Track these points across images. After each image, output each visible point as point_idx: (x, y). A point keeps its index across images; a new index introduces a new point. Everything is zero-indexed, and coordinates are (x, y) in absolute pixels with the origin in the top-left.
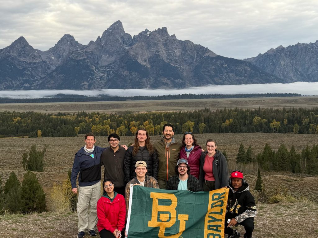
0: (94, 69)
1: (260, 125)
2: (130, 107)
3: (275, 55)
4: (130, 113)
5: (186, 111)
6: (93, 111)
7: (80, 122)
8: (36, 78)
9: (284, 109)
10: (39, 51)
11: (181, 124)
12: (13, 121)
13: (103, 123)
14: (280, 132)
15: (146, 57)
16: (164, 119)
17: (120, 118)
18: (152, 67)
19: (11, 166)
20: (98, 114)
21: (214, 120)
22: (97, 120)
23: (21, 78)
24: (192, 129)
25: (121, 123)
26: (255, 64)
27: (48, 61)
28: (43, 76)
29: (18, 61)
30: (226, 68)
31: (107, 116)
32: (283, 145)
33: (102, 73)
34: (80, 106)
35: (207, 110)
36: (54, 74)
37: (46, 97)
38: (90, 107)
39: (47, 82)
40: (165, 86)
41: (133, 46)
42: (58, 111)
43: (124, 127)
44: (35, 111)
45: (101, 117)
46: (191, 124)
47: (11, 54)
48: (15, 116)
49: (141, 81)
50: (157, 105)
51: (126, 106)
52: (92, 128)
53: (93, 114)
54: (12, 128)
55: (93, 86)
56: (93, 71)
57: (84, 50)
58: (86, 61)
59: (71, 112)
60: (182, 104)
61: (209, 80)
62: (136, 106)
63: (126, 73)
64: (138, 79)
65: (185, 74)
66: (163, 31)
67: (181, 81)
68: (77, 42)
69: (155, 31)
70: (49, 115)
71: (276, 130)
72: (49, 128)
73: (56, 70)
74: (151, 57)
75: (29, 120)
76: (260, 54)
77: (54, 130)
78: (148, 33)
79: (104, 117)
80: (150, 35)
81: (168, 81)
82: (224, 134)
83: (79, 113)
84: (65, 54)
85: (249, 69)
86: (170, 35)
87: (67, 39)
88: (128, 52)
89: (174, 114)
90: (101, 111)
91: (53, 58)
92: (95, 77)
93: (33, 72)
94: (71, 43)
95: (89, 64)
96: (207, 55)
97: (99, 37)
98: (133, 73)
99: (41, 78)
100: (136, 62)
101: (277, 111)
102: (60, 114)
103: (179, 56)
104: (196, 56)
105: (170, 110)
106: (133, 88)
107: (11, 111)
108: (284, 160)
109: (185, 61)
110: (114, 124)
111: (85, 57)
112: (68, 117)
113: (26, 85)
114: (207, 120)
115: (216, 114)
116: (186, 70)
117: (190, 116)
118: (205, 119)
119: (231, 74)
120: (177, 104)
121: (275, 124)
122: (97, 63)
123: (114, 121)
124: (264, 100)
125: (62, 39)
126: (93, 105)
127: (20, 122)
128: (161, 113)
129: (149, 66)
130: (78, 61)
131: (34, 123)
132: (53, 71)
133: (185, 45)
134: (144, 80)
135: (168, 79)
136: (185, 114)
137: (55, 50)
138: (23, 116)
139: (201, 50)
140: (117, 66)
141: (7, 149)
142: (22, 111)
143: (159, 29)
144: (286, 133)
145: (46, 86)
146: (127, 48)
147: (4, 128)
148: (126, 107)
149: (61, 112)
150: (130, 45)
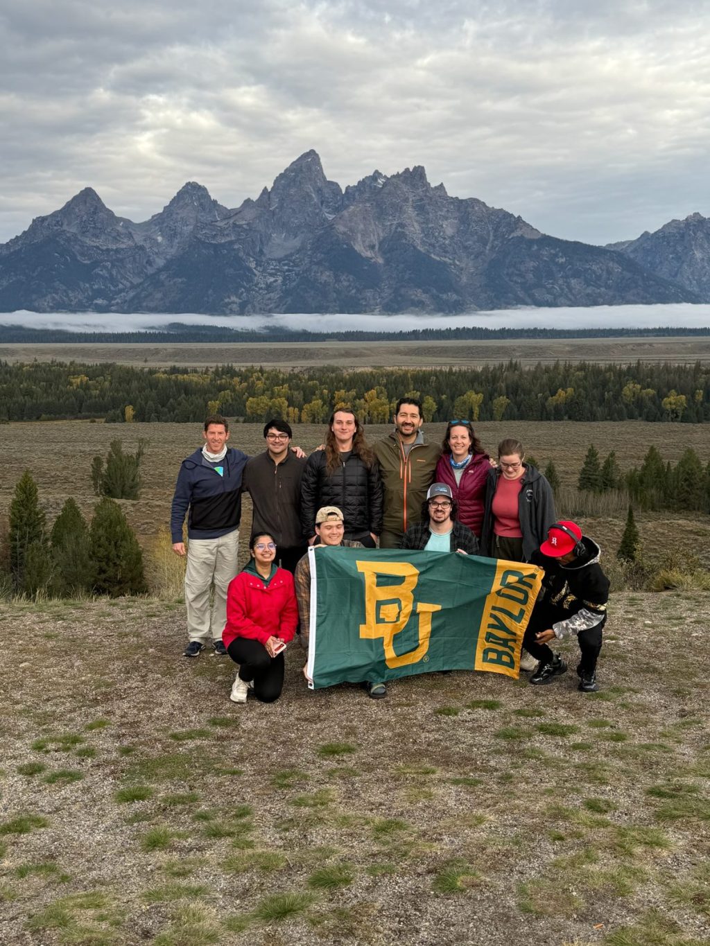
0: (253, 265)
1: (639, 403)
2: (335, 356)
3: (683, 236)
4: (333, 369)
5: (464, 368)
6: (249, 364)
7: (221, 388)
8: (121, 286)
9: (698, 365)
10: (127, 223)
11: (452, 398)
12: (71, 384)
13: (273, 393)
14: (685, 419)
15: (374, 240)
16: (412, 387)
17: (310, 383)
18: (387, 262)
19: (66, 486)
20: (261, 371)
21: (530, 391)
22: (260, 384)
23: (87, 285)
24: (476, 410)
25: (314, 394)
26: (632, 256)
27: (147, 245)
28: (136, 281)
29: (82, 246)
30: (562, 267)
31: (281, 376)
32: (690, 451)
33: (272, 275)
34: (219, 354)
35: (513, 367)
36: (162, 277)
37: (143, 331)
38: (242, 355)
39: (146, 297)
40: (418, 307)
41: (345, 213)
42: (170, 364)
43: (320, 402)
44: (120, 363)
45: (267, 379)
46: (474, 398)
47: (65, 227)
48: (76, 373)
49: (360, 297)
50: (399, 352)
51: (325, 354)
52: (248, 403)
53: (251, 371)
54: (67, 399)
55: (250, 306)
56: (250, 270)
57: (231, 221)
58: (236, 247)
59: (200, 365)
60: (457, 352)
61: (521, 294)
62: (347, 354)
63: (326, 276)
64: (354, 291)
65: (464, 279)
66: (416, 176)
67: (455, 297)
68: (215, 202)
69: (398, 176)
70: (152, 372)
71: (675, 416)
72: (150, 403)
73: (166, 268)
74: (384, 239)
75: (107, 383)
76: (646, 233)
77: (163, 406)
78: (381, 181)
79: (274, 380)
80: (385, 185)
81: (424, 297)
82: (553, 424)
83: (217, 367)
84: (188, 229)
85: (617, 269)
86: (433, 185)
87: (193, 194)
88: (331, 227)
89: (435, 374)
90: (268, 366)
91: (160, 239)
92: (256, 285)
93: (114, 273)
94: (201, 204)
95: (241, 254)
96: (518, 233)
97: (266, 189)
98: (343, 278)
99: (133, 287)
100: (351, 250)
101: (680, 371)
102: (174, 370)
103: (452, 238)
104: (491, 238)
105: (427, 365)
106: (342, 312)
107: (67, 360)
108: (690, 485)
109: (466, 248)
110: (298, 395)
111: (233, 238)
112: (194, 378)
113: (99, 301)
114: (513, 391)
115: (535, 375)
116: (466, 269)
117: (474, 380)
118: (507, 387)
119: (573, 282)
120: (444, 351)
121: (673, 400)
122: (261, 251)
123: (297, 388)
124: (651, 345)
125: (181, 195)
126: (250, 351)
127: (86, 388)
128: (407, 372)
129: (381, 261)
130: (216, 247)
131: (117, 391)
132: (159, 270)
133: (467, 209)
134: (369, 293)
135: (425, 292)
136: (462, 375)
137: (163, 220)
138: (92, 373)
139: (506, 222)
140: (307, 260)
141: (57, 447)
142: (89, 362)
143: (407, 170)
144: (699, 422)
145: (144, 304)
146: (331, 217)
147: (50, 399)
148: (326, 356)
149: (178, 365)
150: (337, 210)
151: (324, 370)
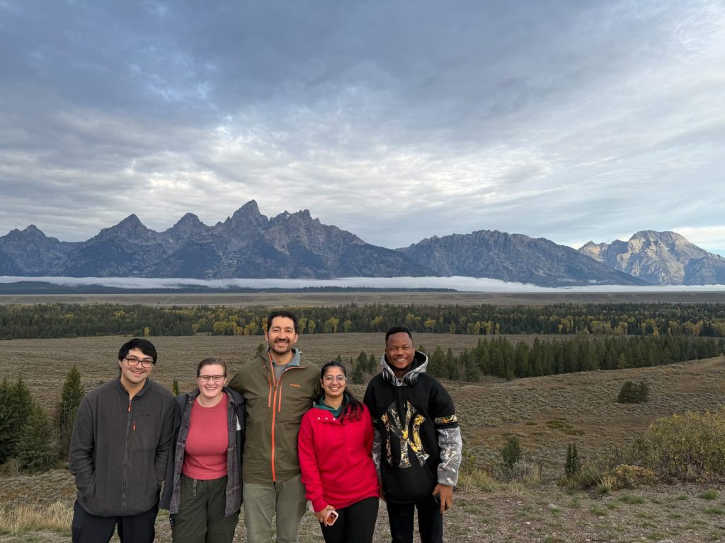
0: (221, 254)
1: (414, 323)
2: (263, 300)
3: (430, 246)
4: (263, 307)
5: (329, 306)
6: (217, 305)
7: (200, 317)
8: (148, 264)
9: (440, 306)
10: (154, 232)
11: (324, 321)
12: (115, 316)
13: (229, 319)
14: (436, 331)
15: (284, 243)
16: (303, 316)
17: (250, 314)
18: (291, 253)
19: (106, 372)
20: (223, 308)
21: (362, 317)
22: (222, 315)
23: (129, 264)
24: (336, 327)
25: (251, 319)
26: (407, 254)
27: (164, 243)
28: (157, 261)
29: (128, 243)
30: (375, 259)
31: (234, 310)
32: (438, 347)
33: (231, 259)
34: (201, 299)
35: (354, 306)
36: (171, 259)
37: (164, 287)
38: (213, 300)
39: (162, 270)
40: (308, 276)
41: (270, 230)
42: (173, 304)
43: (254, 324)
44: (145, 304)
45: (226, 312)
46: (335, 321)
47: (119, 234)
48: (118, 310)
49: (277, 270)
50: (297, 298)
51: (259, 299)
52: (215, 325)
53: (217, 308)
54: (112, 324)
55: (219, 275)
56: (219, 256)
57: (210, 232)
58: (212, 245)
59: (189, 305)
60: (332, 298)
61: (357, 270)
62: (270, 299)
63: (260, 260)
64: (274, 268)
65: (329, 263)
66: (305, 214)
67: (325, 271)
68: (202, 223)
69: (296, 214)
70: (162, 309)
71: (431, 330)
72: (159, 326)
73: (173, 255)
74: (290, 243)
75: (136, 315)
76: (413, 244)
77: (166, 327)
78: (288, 216)
79: (230, 312)
80: (290, 218)
81: (310, 271)
82: (373, 334)
83: (199, 307)
84: (186, 236)
85: (401, 260)
86: (313, 219)
87: (190, 219)
88: (263, 236)
89: (315, 309)
90: (227, 305)
91: (171, 240)
92: (223, 264)
93: (145, 257)
94: (194, 224)
95: (215, 249)
96: (354, 242)
97: (229, 217)
98: (268, 261)
99: (154, 265)
100: (273, 248)
101: (432, 308)
102: (175, 308)
103: (323, 243)
104: (342, 244)
105: (311, 304)
106: (267, 278)
107: (114, 303)
108: (439, 364)
109: (330, 248)
110: (243, 321)
111: (211, 241)
112: (186, 312)
113: (136, 272)
114: (354, 317)
115: (364, 310)
116: (330, 258)
117: (334, 312)
118: (351, 316)
119: (381, 265)
120: (319, 298)
121: (429, 322)
122: (226, 248)
123: (242, 317)
124: (418, 296)
125: (183, 219)
126: (217, 298)
127: (123, 318)
128: (300, 308)
129: (288, 253)
130: (201, 245)
131: (141, 319)
132: (170, 256)
133: (330, 231)
134: (282, 269)
135: (310, 269)
136: (328, 309)
137: (174, 231)
138: (128, 310)
139: (348, 237)
140: (250, 252)
141: (102, 351)
142: (127, 304)
143: (301, 211)
144: (442, 333)
145: (160, 274)
146: (262, 232)
147: (102, 324)
148: (259, 300)
149: (177, 305)
150: (265, 229)
151: (256, 307)
